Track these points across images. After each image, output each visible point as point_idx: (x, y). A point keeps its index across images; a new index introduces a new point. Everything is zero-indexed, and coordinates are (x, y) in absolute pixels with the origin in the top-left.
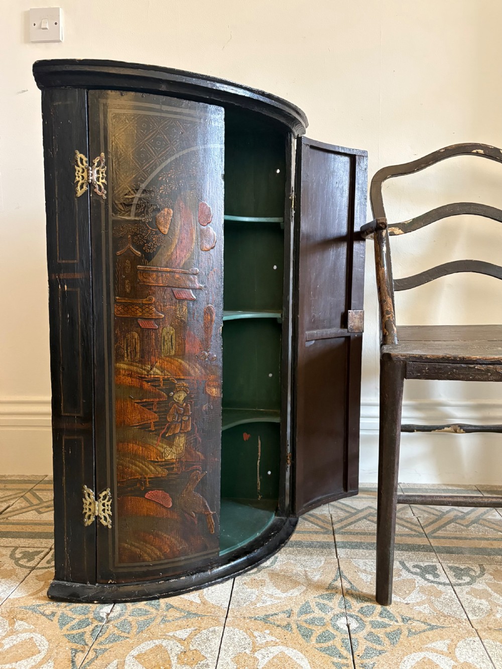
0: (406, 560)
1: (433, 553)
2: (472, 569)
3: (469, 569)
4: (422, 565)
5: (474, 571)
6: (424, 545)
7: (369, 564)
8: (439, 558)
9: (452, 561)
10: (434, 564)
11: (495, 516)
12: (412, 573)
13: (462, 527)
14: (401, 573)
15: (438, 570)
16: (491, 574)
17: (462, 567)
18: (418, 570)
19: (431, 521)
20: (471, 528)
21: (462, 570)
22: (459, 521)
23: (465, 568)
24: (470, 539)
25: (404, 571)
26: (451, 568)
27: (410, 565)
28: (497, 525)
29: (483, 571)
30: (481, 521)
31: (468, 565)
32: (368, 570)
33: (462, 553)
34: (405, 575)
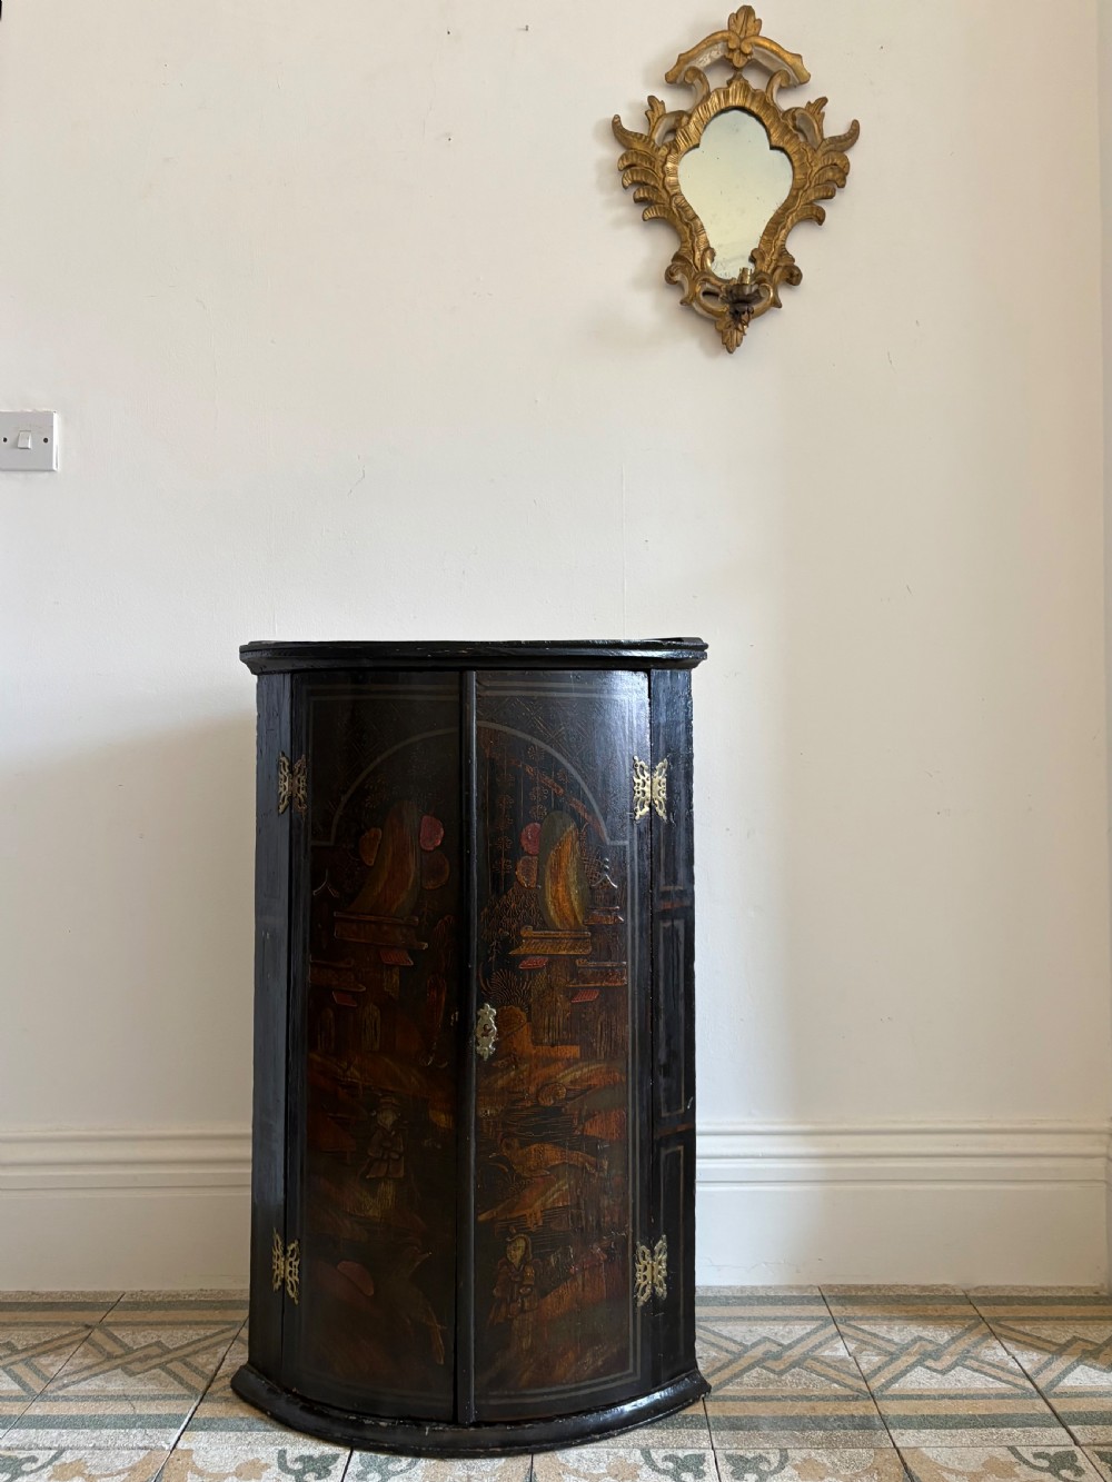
0: (654, 1447)
1: (706, 1432)
2: (766, 1459)
3: (761, 1458)
4: (680, 1455)
5: (769, 1462)
6: (693, 1416)
7: (587, 1457)
8: (714, 1440)
9: (735, 1446)
10: (702, 1451)
11: (837, 1349)
12: (659, 1471)
13: (772, 1375)
14: (639, 1472)
15: (705, 1464)
16: (796, 1467)
17: (750, 1455)
18: (671, 1465)
19: (718, 1365)
20: (787, 1377)
21: (748, 1461)
22: (769, 1364)
23: (754, 1458)
24: (779, 1400)
25: (646, 1467)
26: (729, 1458)
27: (656, 1455)
28: (835, 1368)
29: (784, 1460)
30: (809, 1363)
31: (761, 1451)
32: (581, 1469)
33: (757, 1428)
34: (645, 1476)
